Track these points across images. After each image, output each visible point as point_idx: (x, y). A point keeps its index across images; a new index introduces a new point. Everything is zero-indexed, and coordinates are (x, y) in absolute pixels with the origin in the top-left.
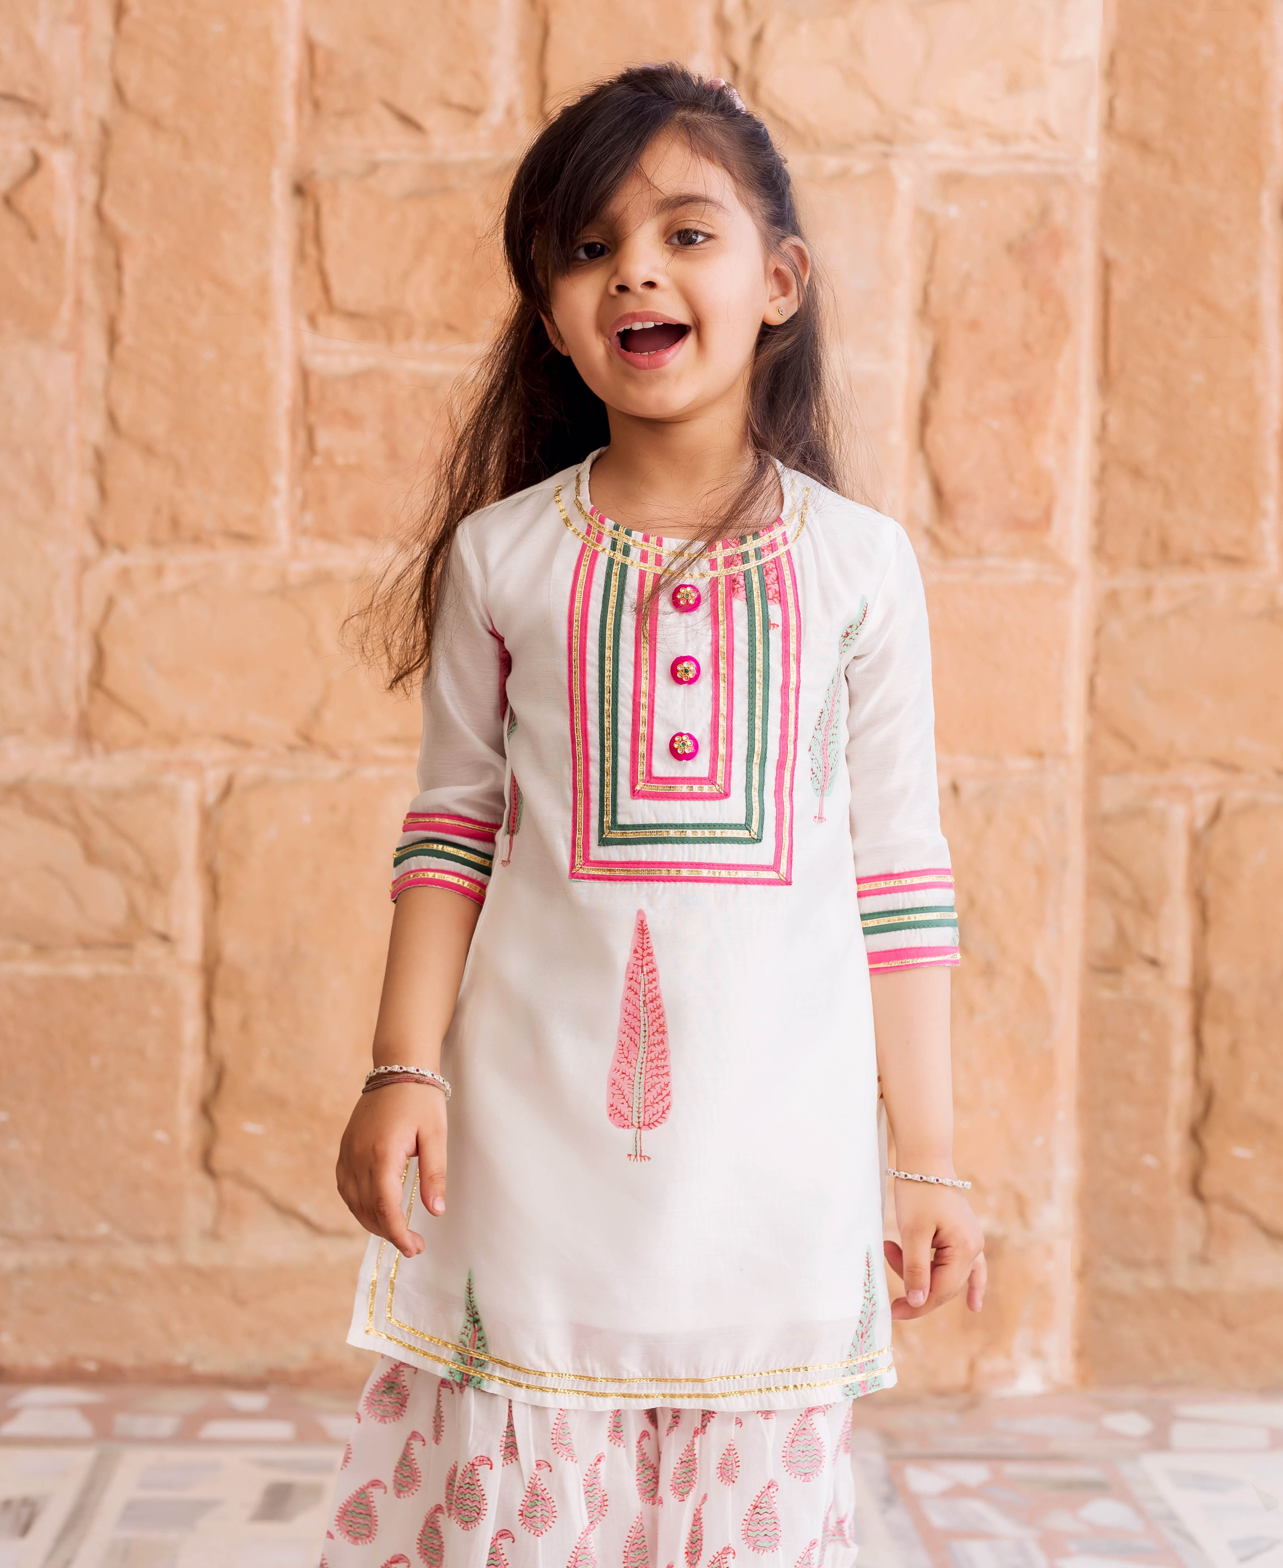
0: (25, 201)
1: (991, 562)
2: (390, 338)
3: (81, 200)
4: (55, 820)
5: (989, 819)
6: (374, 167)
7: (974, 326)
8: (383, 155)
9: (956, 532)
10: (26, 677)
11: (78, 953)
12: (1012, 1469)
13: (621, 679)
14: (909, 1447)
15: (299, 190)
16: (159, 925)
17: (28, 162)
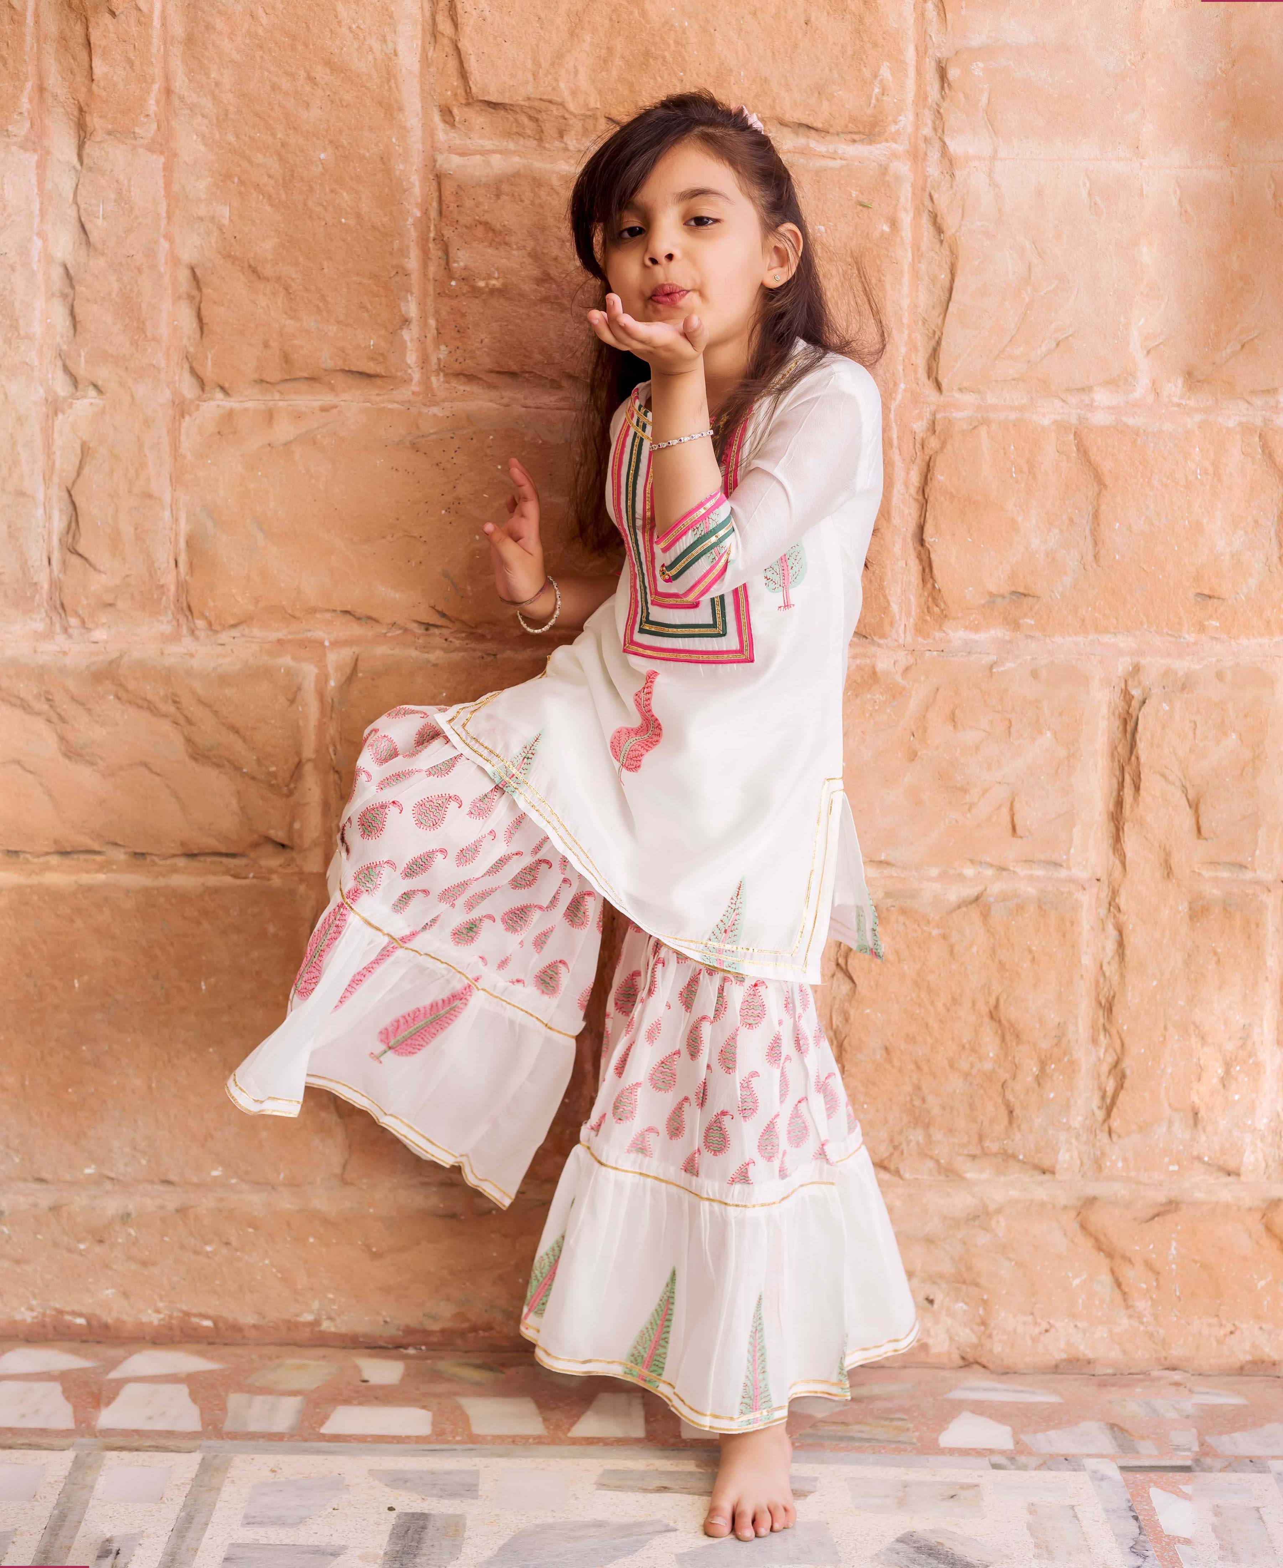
2: (540, 137)
4: (154, 710)
16: (276, 833)
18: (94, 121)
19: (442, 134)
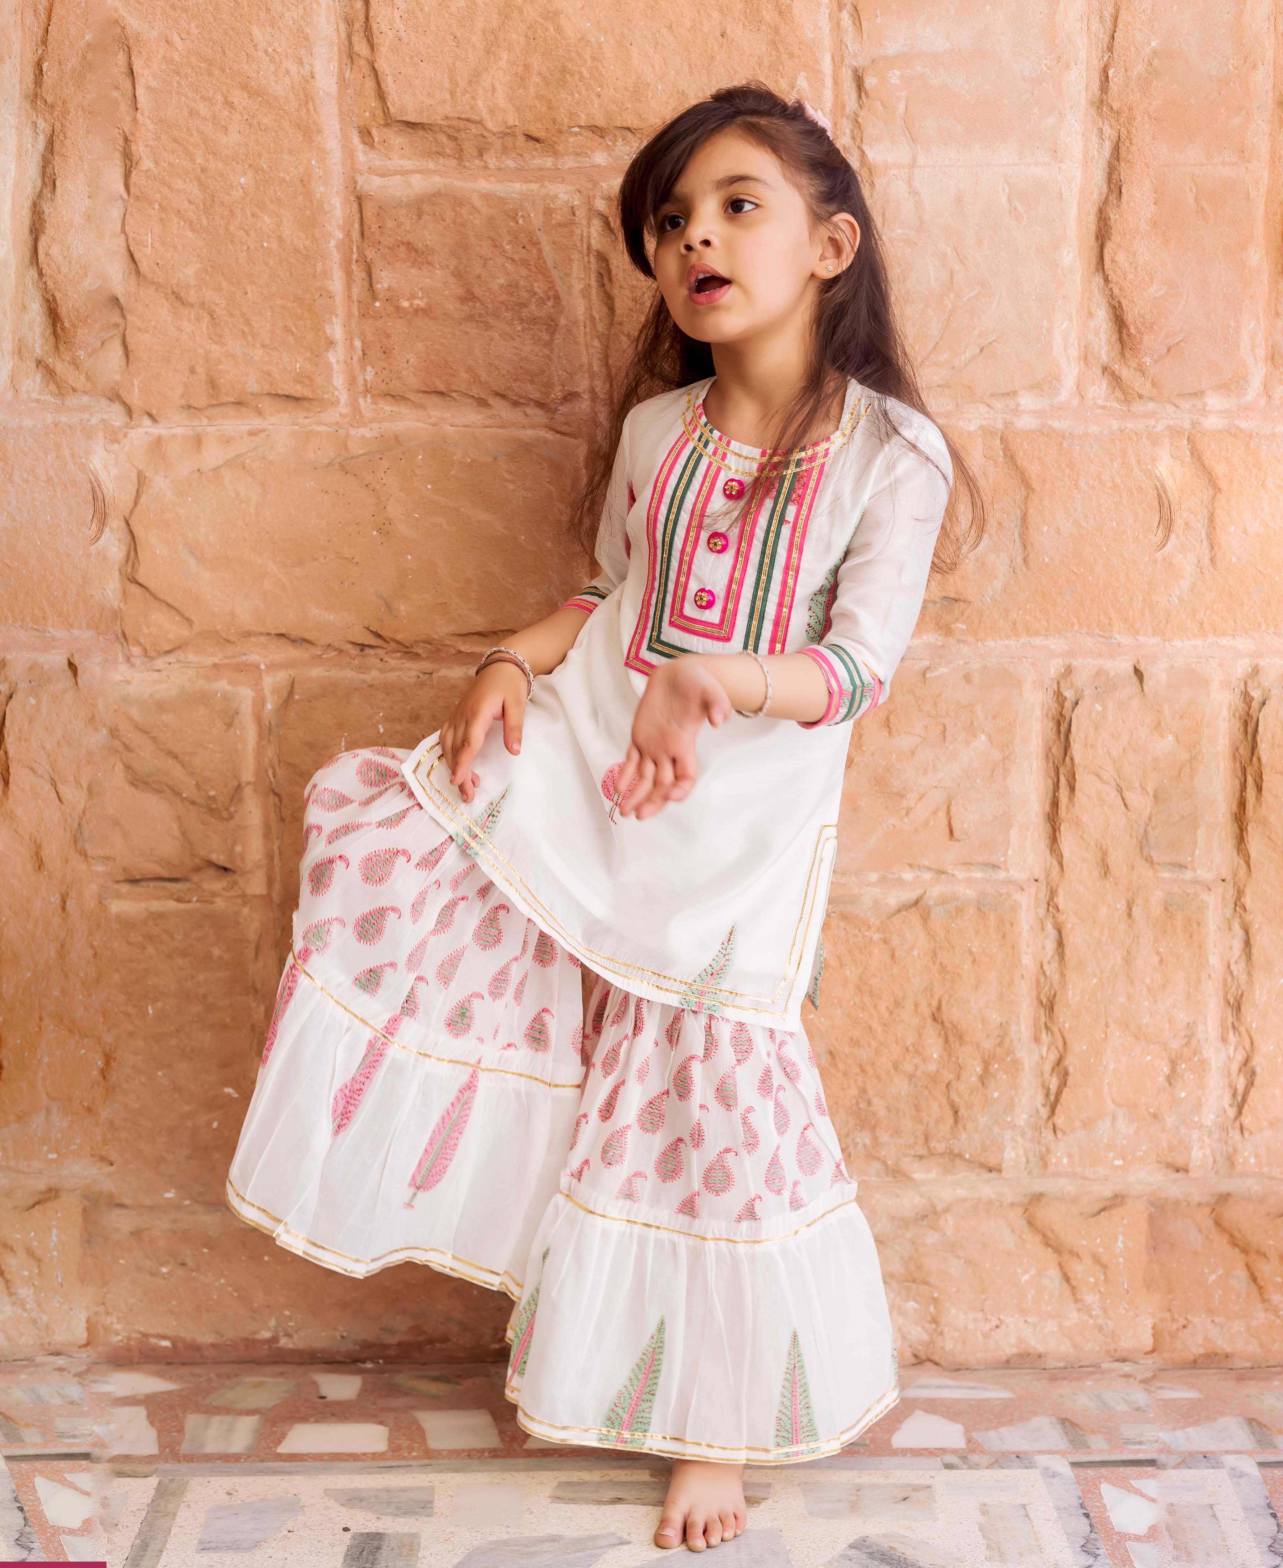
2: (459, 155)
9: (1141, 370)
11: (125, 888)
13: (676, 538)
14: (1100, 1450)
16: (219, 858)
18: (140, 149)
19: (362, 154)
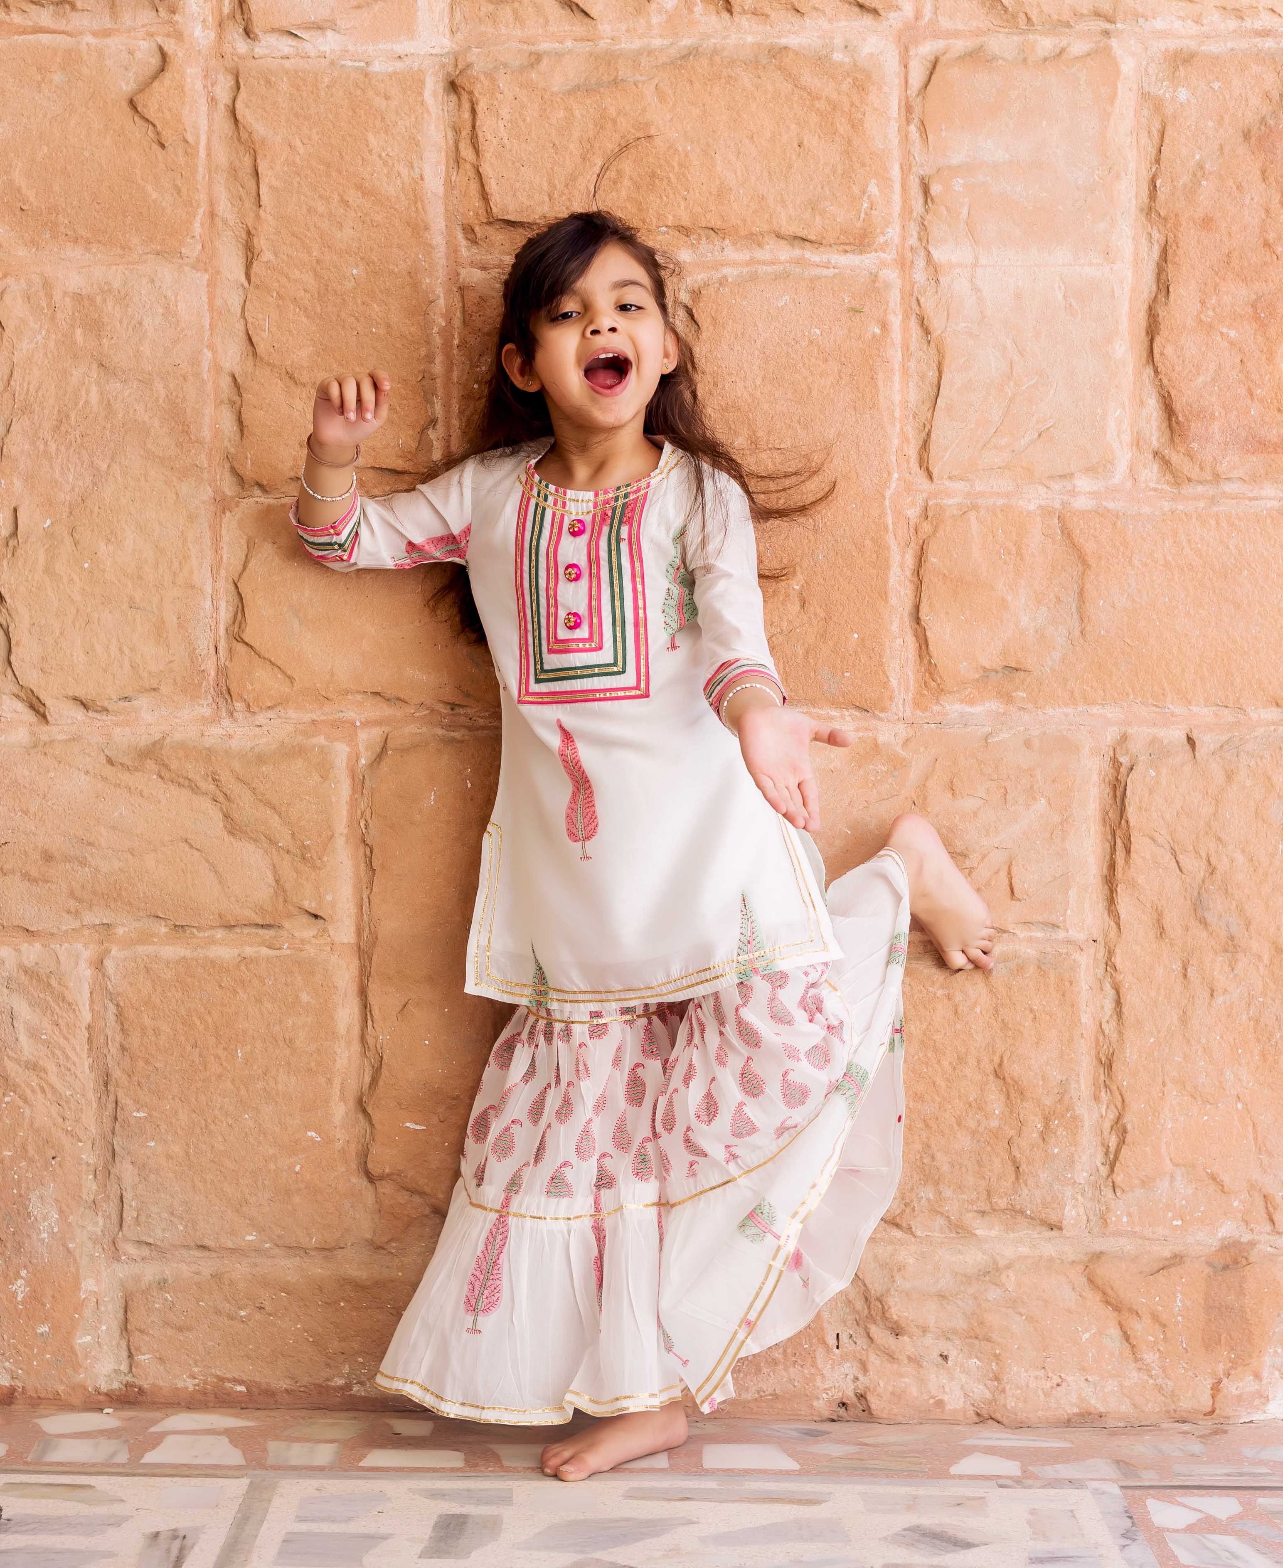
0: (151, 107)
1: (1229, 488)
3: (213, 101)
4: (194, 788)
5: (1229, 777)
6: (537, 58)
7: (1207, 223)
8: (544, 46)
9: (1190, 455)
10: (159, 631)
11: (220, 934)
12: (1264, 1501)
13: (540, 580)
14: (1149, 1477)
15: (453, 86)
16: (310, 905)
17: (155, 61)
18: (261, 243)
19: (465, 250)
